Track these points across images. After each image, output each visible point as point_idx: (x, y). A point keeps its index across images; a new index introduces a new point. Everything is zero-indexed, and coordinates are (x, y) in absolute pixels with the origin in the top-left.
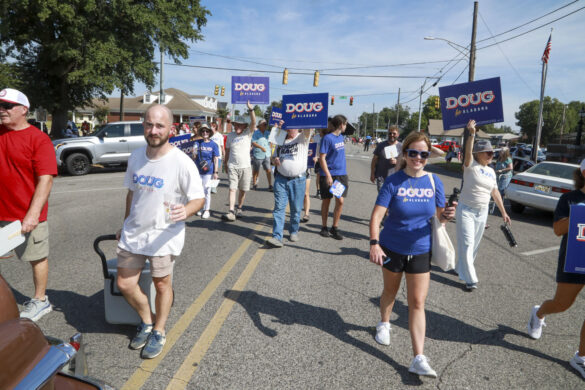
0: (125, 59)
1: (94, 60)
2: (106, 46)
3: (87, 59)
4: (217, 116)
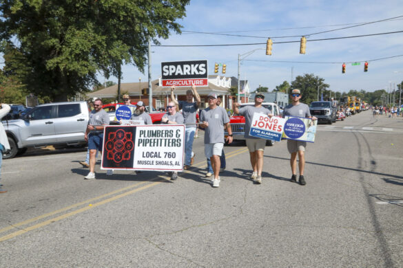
0: (99, 43)
1: (69, 45)
2: (83, 32)
3: (64, 46)
4: (230, 94)
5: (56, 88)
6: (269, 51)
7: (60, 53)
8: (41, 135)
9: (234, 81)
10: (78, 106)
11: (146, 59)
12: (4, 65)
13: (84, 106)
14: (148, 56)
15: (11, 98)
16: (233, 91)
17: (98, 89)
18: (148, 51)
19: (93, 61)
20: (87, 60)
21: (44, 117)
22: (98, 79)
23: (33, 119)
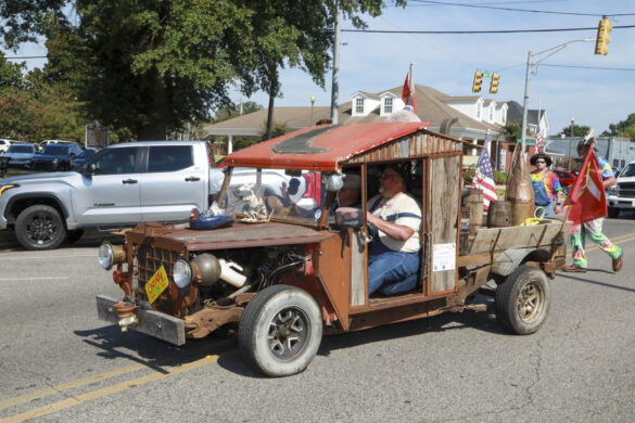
0: (238, 23)
1: (179, 28)
3: (167, 27)
4: (502, 139)
5: (144, 111)
6: (603, 47)
7: (159, 41)
8: (112, 205)
9: (514, 110)
10: (188, 150)
11: (328, 58)
12: (46, 61)
13: (200, 151)
14: (334, 51)
15: (56, 127)
16: (511, 133)
17: (230, 116)
18: (333, 42)
19: (226, 59)
20: (212, 57)
21: (119, 169)
22: (230, 97)
23: (99, 172)
